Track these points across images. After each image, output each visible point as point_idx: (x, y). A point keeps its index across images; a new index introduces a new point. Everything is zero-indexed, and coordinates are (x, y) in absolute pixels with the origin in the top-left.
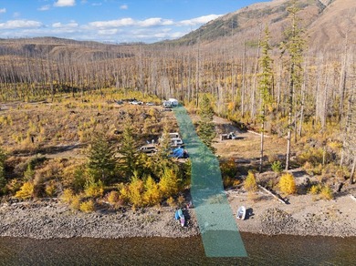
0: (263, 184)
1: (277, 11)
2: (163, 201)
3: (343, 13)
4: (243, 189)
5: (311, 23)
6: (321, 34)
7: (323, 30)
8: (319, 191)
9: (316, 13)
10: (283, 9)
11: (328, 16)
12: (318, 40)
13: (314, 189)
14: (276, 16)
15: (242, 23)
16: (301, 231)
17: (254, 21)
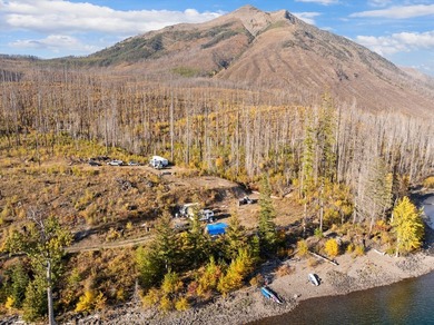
0: (311, 249)
1: (206, 36)
2: (246, 281)
3: (271, 46)
4: (297, 256)
5: (242, 53)
6: (253, 67)
7: (254, 62)
8: (353, 249)
9: (246, 42)
10: (213, 34)
11: (257, 48)
12: (250, 72)
13: (349, 248)
14: (206, 41)
15: (168, 45)
16: (362, 287)
17: (182, 44)
